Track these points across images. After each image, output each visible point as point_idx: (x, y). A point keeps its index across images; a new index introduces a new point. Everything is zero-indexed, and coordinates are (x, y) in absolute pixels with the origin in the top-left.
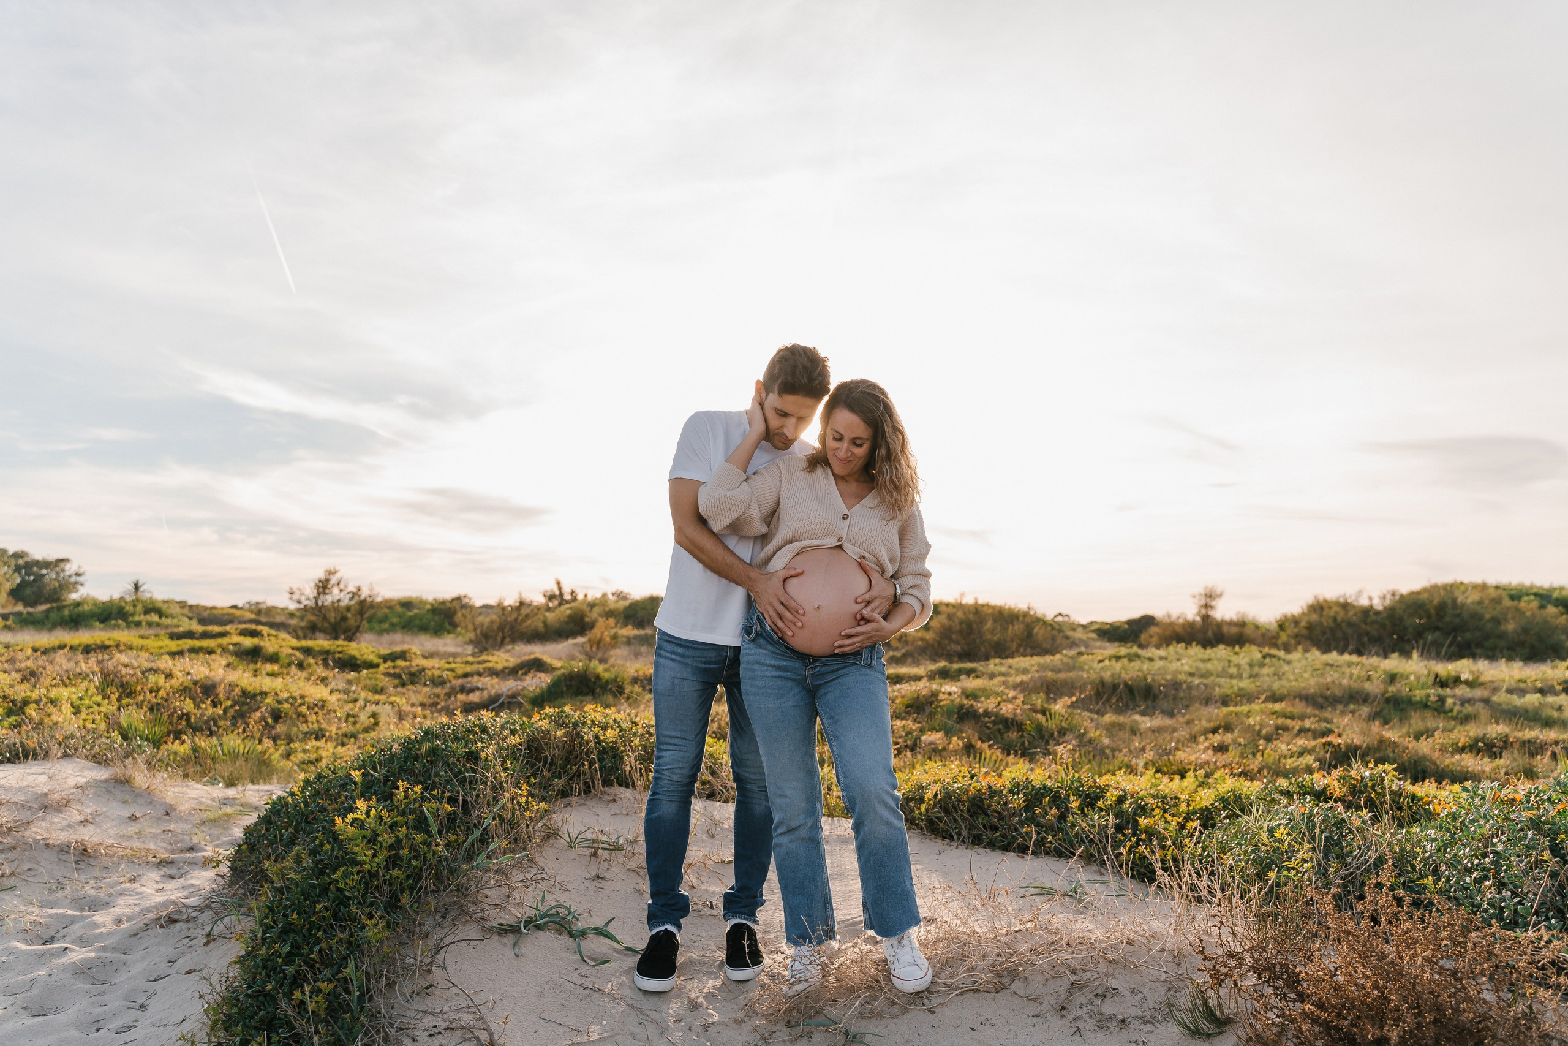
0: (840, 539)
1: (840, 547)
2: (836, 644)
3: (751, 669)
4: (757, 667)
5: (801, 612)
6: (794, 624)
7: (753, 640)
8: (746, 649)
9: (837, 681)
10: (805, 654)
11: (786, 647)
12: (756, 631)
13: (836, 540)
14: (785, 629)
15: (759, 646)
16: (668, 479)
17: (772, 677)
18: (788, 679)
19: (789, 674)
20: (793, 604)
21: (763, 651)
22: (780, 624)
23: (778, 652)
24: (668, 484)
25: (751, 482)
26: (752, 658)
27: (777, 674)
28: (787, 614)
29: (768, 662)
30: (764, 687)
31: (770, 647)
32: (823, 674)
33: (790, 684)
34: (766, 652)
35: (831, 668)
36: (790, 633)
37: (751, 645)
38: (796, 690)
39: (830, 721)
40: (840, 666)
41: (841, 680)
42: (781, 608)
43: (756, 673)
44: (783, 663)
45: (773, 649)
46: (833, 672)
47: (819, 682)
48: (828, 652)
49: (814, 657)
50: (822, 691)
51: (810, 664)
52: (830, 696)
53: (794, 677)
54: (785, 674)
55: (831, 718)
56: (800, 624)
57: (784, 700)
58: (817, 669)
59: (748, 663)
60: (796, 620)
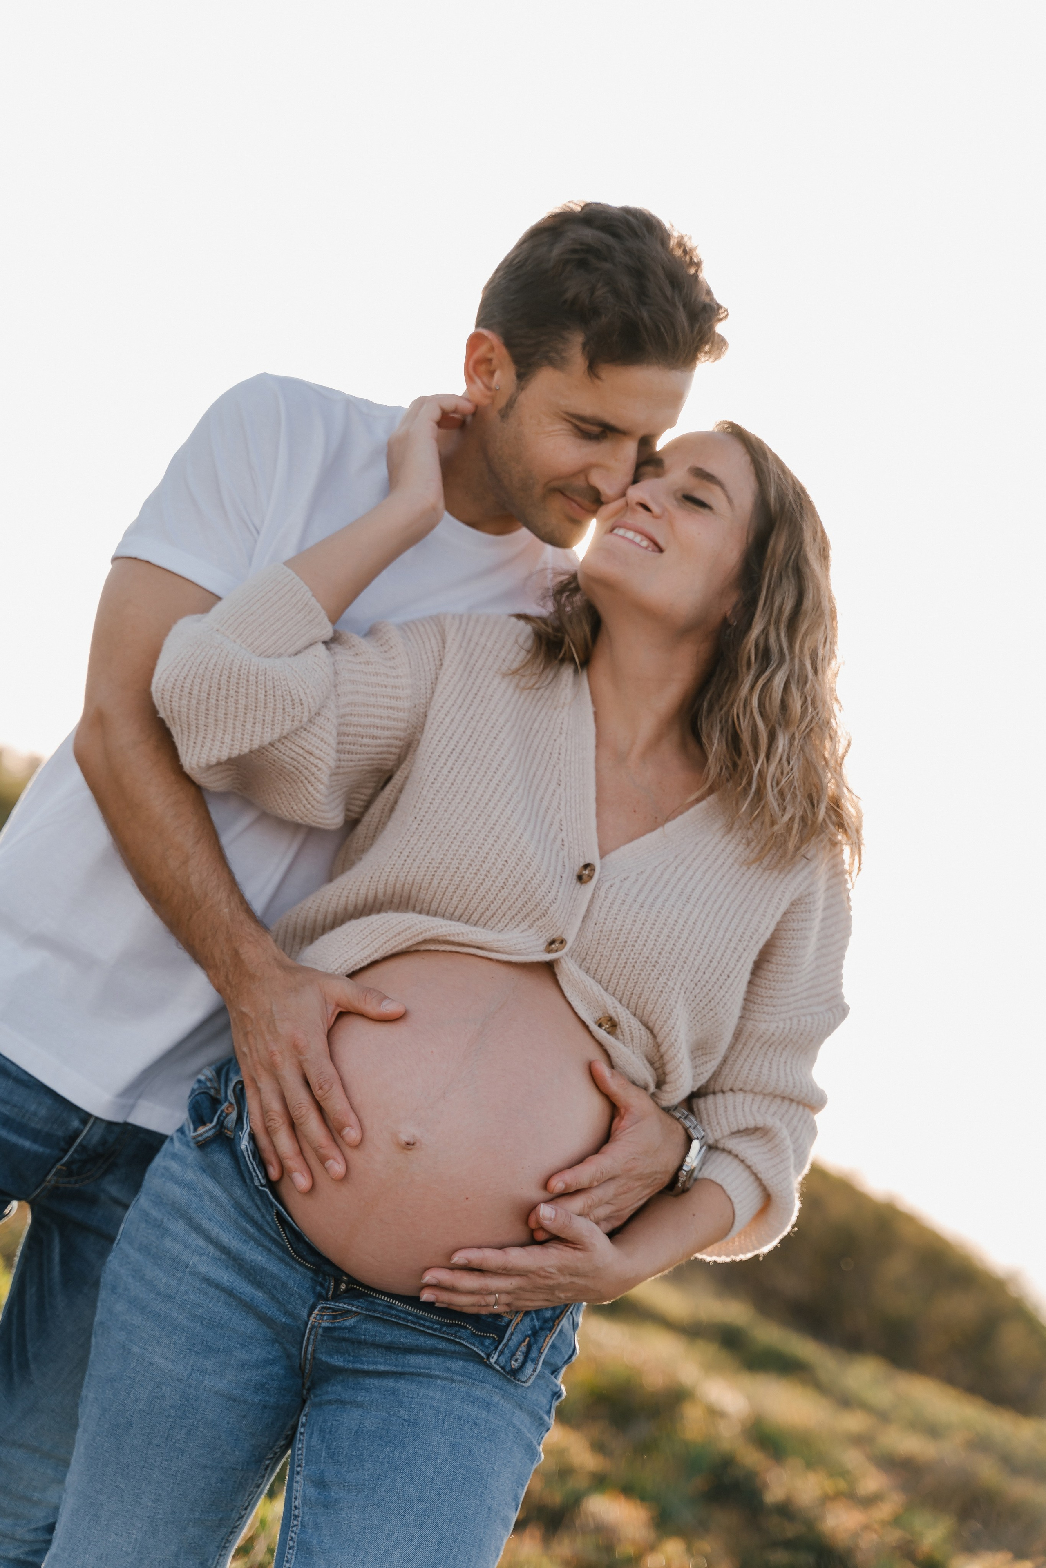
0: (555, 943)
1: (549, 969)
2: (428, 1278)
3: (158, 1225)
4: (178, 1227)
5: (352, 1134)
6: (323, 1160)
7: (203, 1145)
8: (174, 1156)
9: (390, 1383)
10: (328, 1262)
11: (279, 1214)
12: (221, 1124)
13: (542, 943)
14: (293, 1162)
15: (212, 1171)
16: (111, 552)
17: (208, 1281)
18: (249, 1307)
19: (259, 1295)
20: (336, 1103)
21: (218, 1192)
22: (284, 1142)
23: (257, 1216)
24: (108, 567)
25: (342, 654)
26: (176, 1192)
27: (225, 1276)
28: (313, 1125)
29: (215, 1231)
30: (169, 1298)
31: (238, 1192)
32: (361, 1343)
33: (249, 1325)
34: (224, 1198)
35: (391, 1335)
36: (302, 1181)
37: (192, 1155)
38: (258, 1353)
39: (312, 1492)
40: (421, 1340)
41: (402, 1385)
42: (299, 1097)
43: (168, 1243)
44: (256, 1256)
45: (245, 1201)
46: (390, 1348)
47: (337, 1361)
48: (404, 1287)
49: (352, 1280)
50: (334, 1390)
51: (336, 1297)
52: (350, 1419)
53: (272, 1311)
54: (247, 1290)
55: (321, 1483)
56: (337, 1167)
57: (209, 1364)
58: (350, 1322)
59: (159, 1200)
60: (332, 1151)
